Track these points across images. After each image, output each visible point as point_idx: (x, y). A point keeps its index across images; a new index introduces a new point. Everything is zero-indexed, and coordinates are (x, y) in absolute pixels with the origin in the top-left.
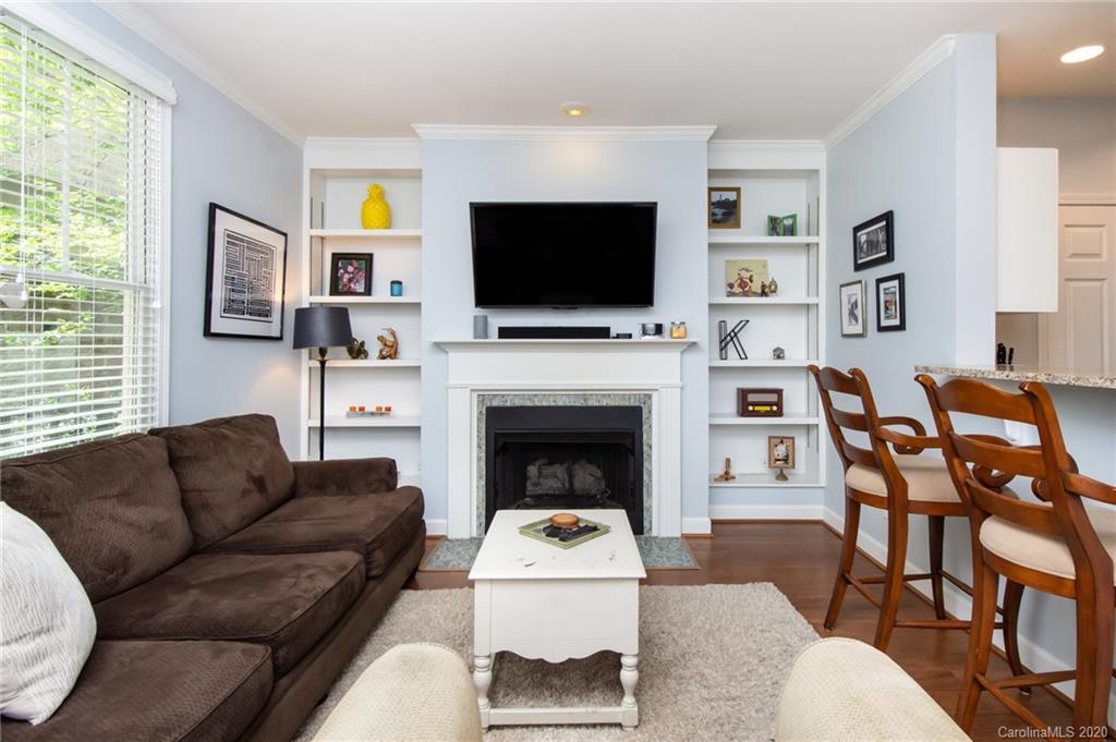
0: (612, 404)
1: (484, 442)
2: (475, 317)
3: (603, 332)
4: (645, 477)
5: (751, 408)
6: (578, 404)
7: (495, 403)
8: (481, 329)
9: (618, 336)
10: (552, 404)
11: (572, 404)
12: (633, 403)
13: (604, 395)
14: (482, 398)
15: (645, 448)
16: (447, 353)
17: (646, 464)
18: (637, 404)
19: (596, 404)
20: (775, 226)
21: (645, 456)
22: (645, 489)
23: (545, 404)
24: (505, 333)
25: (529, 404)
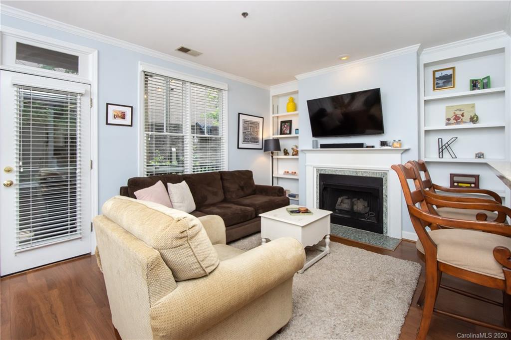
0: (368, 175)
1: (318, 186)
2: (313, 141)
3: (360, 145)
4: (384, 209)
5: (456, 184)
6: (353, 175)
7: (322, 173)
8: (315, 145)
9: (367, 147)
10: (343, 174)
11: (351, 175)
12: (378, 176)
13: (365, 172)
14: (318, 170)
15: (384, 196)
16: (305, 154)
17: (384, 203)
18: (380, 177)
19: (361, 175)
20: (474, 85)
21: (384, 200)
22: (384, 215)
23: (340, 174)
24: (323, 146)
25: (334, 173)
